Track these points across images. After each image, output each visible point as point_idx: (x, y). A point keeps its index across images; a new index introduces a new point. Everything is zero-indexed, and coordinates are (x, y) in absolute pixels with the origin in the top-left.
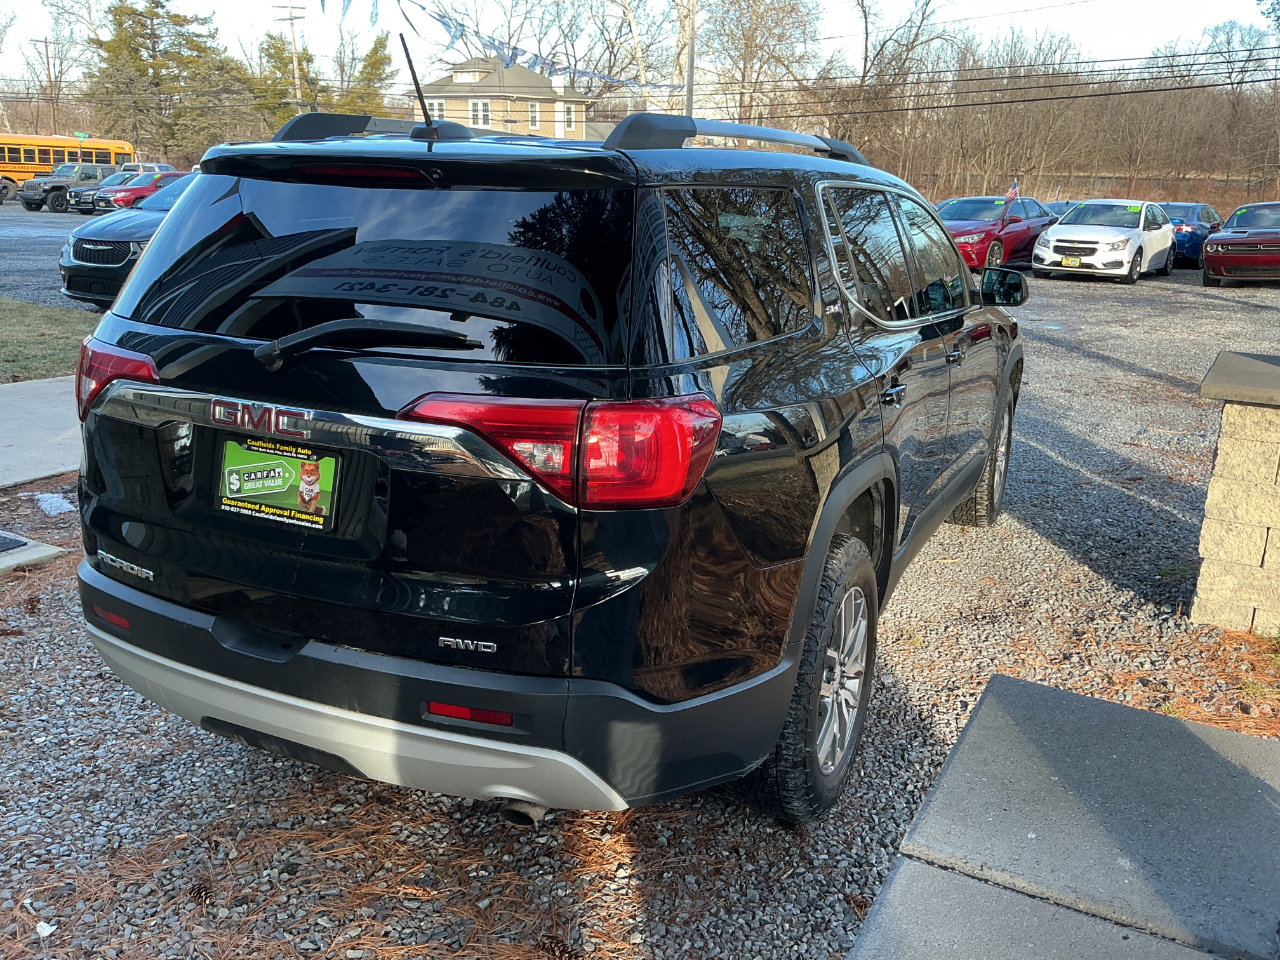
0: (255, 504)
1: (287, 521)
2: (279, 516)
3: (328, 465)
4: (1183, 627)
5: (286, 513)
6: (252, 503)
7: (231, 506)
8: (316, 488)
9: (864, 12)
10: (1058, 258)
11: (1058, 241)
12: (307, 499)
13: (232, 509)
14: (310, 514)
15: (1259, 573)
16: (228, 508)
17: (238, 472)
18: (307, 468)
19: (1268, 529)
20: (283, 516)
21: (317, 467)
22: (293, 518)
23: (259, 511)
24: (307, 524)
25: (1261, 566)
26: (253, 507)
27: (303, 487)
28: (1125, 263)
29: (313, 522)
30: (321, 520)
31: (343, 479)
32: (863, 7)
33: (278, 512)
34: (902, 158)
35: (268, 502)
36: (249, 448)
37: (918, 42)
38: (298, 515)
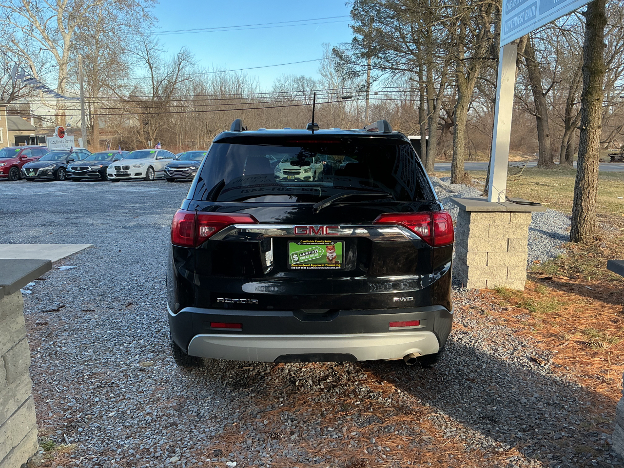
0: (308, 264)
1: (324, 268)
2: (320, 267)
3: (339, 246)
4: (466, 291)
5: (323, 265)
6: (306, 264)
7: (296, 267)
8: (335, 254)
9: (150, 66)
10: (286, 176)
11: (285, 169)
12: (331, 259)
13: (297, 268)
14: (334, 264)
15: (487, 268)
16: (294, 268)
17: (296, 254)
18: (329, 247)
19: (487, 253)
20: (321, 267)
21: (334, 247)
22: (327, 266)
23: (310, 267)
24: (333, 268)
25: (487, 265)
26: (307, 265)
27: (328, 255)
28: (311, 177)
29: (335, 267)
30: (340, 265)
31: (346, 249)
32: (149, 63)
33: (319, 265)
34: (178, 134)
35: (313, 263)
36: (302, 244)
37: (178, 81)
38: (329, 265)
